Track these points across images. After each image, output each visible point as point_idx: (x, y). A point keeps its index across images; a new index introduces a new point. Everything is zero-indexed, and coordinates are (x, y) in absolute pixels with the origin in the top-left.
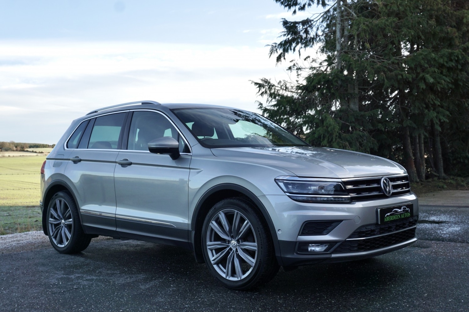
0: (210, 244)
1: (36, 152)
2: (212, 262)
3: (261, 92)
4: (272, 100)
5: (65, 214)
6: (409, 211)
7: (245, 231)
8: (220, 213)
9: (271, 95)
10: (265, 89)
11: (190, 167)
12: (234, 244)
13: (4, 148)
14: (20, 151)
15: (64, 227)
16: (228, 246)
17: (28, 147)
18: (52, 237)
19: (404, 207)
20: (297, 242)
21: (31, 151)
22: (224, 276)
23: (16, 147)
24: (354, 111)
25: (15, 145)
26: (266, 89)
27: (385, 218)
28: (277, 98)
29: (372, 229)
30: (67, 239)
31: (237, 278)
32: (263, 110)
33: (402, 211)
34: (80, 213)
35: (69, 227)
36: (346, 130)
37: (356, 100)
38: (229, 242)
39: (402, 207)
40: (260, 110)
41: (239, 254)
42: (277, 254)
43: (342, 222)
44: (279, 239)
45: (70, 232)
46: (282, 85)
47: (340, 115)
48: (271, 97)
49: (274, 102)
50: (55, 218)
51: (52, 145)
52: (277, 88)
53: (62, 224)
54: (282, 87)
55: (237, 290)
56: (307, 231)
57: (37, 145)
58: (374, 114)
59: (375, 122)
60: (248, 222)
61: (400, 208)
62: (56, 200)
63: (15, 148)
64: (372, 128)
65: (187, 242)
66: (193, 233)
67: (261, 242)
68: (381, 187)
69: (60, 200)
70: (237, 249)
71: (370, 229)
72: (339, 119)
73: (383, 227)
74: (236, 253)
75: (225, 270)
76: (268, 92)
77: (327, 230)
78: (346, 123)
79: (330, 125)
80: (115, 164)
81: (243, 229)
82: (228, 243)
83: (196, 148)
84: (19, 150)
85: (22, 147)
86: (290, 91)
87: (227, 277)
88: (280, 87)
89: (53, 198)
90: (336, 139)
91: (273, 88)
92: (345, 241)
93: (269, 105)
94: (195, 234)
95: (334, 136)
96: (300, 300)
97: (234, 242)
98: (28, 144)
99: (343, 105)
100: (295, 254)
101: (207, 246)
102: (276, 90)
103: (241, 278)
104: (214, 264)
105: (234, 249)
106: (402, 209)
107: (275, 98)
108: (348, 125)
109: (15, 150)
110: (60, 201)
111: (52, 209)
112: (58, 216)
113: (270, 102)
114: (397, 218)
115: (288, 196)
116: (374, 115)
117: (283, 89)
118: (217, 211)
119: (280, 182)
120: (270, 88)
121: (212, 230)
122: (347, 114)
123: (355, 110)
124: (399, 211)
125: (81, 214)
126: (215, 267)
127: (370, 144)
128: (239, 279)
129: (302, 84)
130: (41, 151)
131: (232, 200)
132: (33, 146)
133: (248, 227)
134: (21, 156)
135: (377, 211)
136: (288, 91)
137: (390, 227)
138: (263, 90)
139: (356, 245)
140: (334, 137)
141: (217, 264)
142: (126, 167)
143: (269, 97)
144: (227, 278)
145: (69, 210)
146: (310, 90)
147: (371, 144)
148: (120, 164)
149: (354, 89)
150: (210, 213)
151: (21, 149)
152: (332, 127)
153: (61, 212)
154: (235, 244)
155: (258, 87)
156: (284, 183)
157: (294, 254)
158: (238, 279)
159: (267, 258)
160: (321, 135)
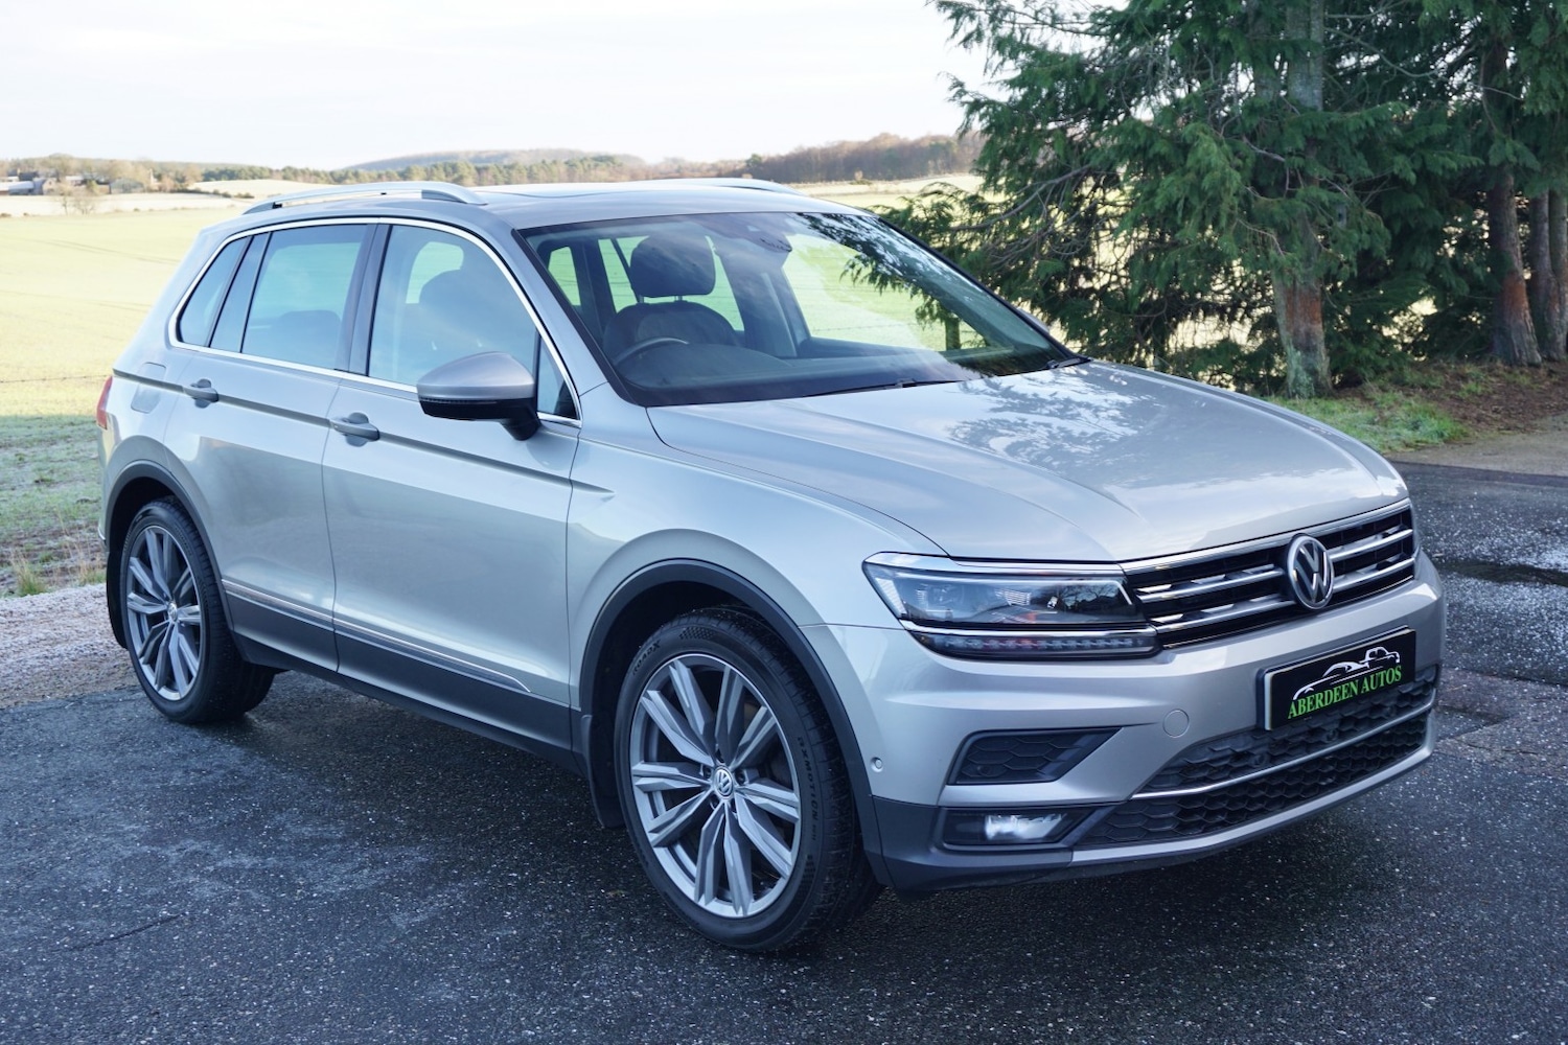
0: (646, 773)
1: (226, 196)
2: (652, 838)
3: (961, 35)
4: (1002, 64)
5: (178, 585)
6: (1398, 661)
7: (759, 744)
8: (672, 664)
9: (1000, 45)
10: (975, 23)
11: (572, 478)
12: (725, 785)
13: (117, 181)
14: (172, 192)
15: (176, 629)
16: (705, 787)
17: (201, 178)
18: (141, 660)
19: (1375, 650)
20: (940, 807)
21: (211, 191)
22: (689, 890)
23: (159, 177)
24: (1303, 110)
25: (154, 171)
26: (980, 24)
27: (1293, 707)
28: (1022, 56)
29: (1238, 750)
30: (189, 677)
31: (731, 908)
32: (966, 106)
33: (1367, 665)
34: (223, 588)
35: (191, 631)
36: (1273, 183)
37: (1312, 65)
38: (710, 771)
39: (1368, 652)
40: (955, 104)
41: (741, 824)
42: (871, 847)
43: (1115, 732)
44: (874, 793)
45: (196, 649)
46: (1038, 8)
47: (1251, 125)
48: (1002, 52)
49: (1011, 70)
50: (146, 594)
51: (280, 168)
52: (1021, 19)
53: (170, 618)
54: (1040, 15)
55: (732, 950)
56: (979, 768)
57: (230, 168)
58: (1377, 121)
59: (1384, 148)
60: (767, 713)
61: (1357, 656)
62: (146, 530)
63: (154, 183)
64: (1368, 172)
65: (566, 750)
66: (588, 718)
67: (813, 795)
68: (1286, 577)
69: (156, 529)
70: (733, 802)
71: (1229, 752)
72: (1245, 140)
73: (1286, 735)
74: (731, 816)
75: (694, 869)
76: (988, 33)
77: (1058, 764)
78: (1271, 154)
79: (1209, 169)
80: (327, 429)
81: (754, 737)
82: (706, 777)
83: (599, 401)
84: (169, 188)
85: (179, 177)
86: (1070, 31)
87: (700, 897)
88: (1033, 14)
89: (136, 523)
90: (1231, 217)
91: (1007, 18)
92: (1130, 802)
93: (994, 80)
94: (594, 726)
95: (1224, 208)
96: (950, 1014)
97: (724, 774)
98: (200, 165)
99: (1263, 87)
100: (934, 850)
101: (633, 778)
102: (1017, 26)
103: (745, 911)
104: (658, 846)
105: (725, 801)
106: (1368, 658)
107: (1014, 56)
108: (1277, 161)
109: (157, 188)
110: (160, 538)
111: (134, 560)
112: (156, 587)
113: (995, 71)
114: (1344, 698)
115: (910, 631)
116: (1376, 125)
117: (1044, 23)
118: (664, 654)
119: (886, 577)
120: (995, 18)
121: (649, 722)
122: (1277, 118)
123: (1309, 105)
124: (1355, 666)
125: (226, 594)
126: (662, 854)
127: (1356, 235)
128: (740, 914)
129: (1109, 9)
130: (243, 193)
131: (713, 624)
132: (217, 172)
133: (770, 731)
134: (175, 209)
135: (1260, 683)
136: (1063, 30)
137: (1314, 732)
138: (968, 26)
139: (1171, 814)
140: (1222, 213)
141: (668, 844)
142: (363, 445)
143: (994, 53)
144: (702, 903)
145: (189, 574)
146: (1139, 32)
147: (1364, 235)
148: (339, 429)
149: (1308, 27)
150: (641, 658)
151: (175, 186)
152: (1218, 174)
153: (164, 575)
154: (728, 781)
155: (951, 17)
156: (899, 582)
157: (928, 851)
158: (737, 912)
159: (834, 852)
160: (1177, 202)
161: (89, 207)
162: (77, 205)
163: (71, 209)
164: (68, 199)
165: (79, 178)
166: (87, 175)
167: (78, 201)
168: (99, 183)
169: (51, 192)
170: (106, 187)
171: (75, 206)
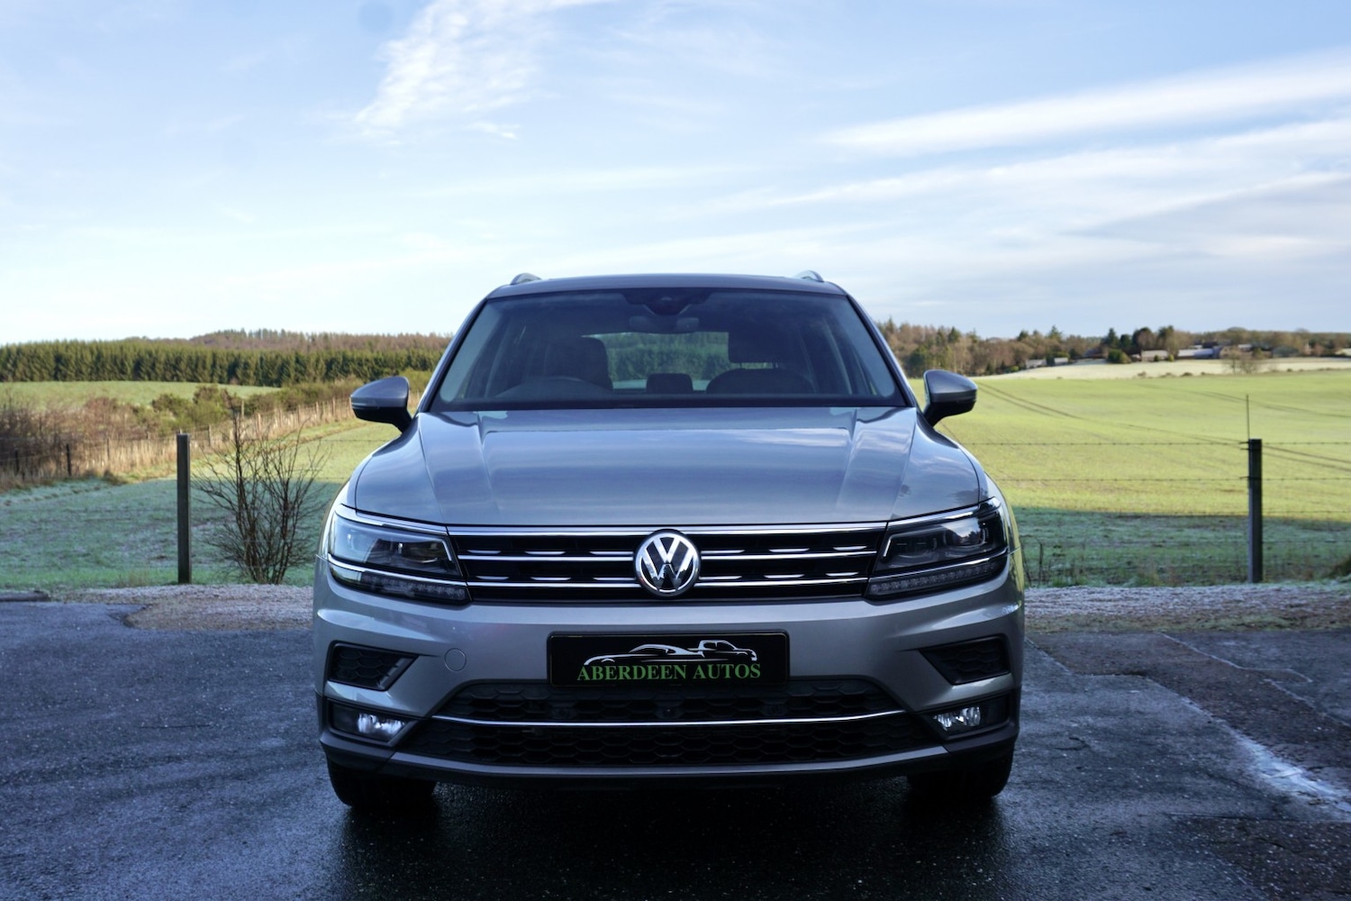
6: (754, 659)
13: (1279, 347)
14: (1322, 356)
17: (1347, 346)
19: (714, 642)
23: (1312, 345)
25: (1308, 340)
27: (583, 670)
33: (701, 653)
39: (702, 643)
43: (415, 658)
56: (342, 671)
61: (684, 642)
63: (1308, 349)
71: (519, 698)
77: (386, 679)
84: (1319, 353)
85: (1330, 345)
106: (701, 646)
109: (1309, 353)
124: (679, 651)
137: (641, 704)
139: (468, 739)
151: (1325, 351)
161: (1252, 368)
162: (1243, 366)
163: (1237, 370)
164: (1237, 362)
165: (1248, 346)
166: (1255, 343)
167: (1243, 364)
168: (1263, 350)
169: (1226, 357)
170: (1268, 353)
171: (1241, 367)
